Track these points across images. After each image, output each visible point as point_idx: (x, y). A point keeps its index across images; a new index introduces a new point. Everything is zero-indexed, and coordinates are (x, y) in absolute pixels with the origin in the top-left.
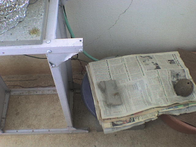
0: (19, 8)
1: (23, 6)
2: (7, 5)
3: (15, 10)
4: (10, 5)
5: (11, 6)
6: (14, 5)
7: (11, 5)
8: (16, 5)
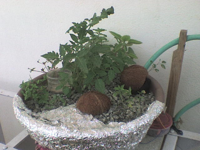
0: (130, 146)
1: (135, 144)
2: (119, 140)
3: (125, 147)
4: (121, 140)
5: (123, 142)
6: (125, 141)
7: (123, 140)
8: (128, 141)
